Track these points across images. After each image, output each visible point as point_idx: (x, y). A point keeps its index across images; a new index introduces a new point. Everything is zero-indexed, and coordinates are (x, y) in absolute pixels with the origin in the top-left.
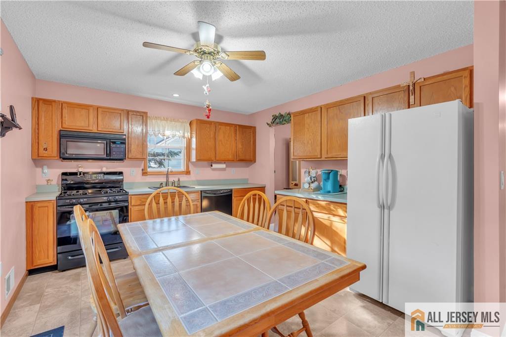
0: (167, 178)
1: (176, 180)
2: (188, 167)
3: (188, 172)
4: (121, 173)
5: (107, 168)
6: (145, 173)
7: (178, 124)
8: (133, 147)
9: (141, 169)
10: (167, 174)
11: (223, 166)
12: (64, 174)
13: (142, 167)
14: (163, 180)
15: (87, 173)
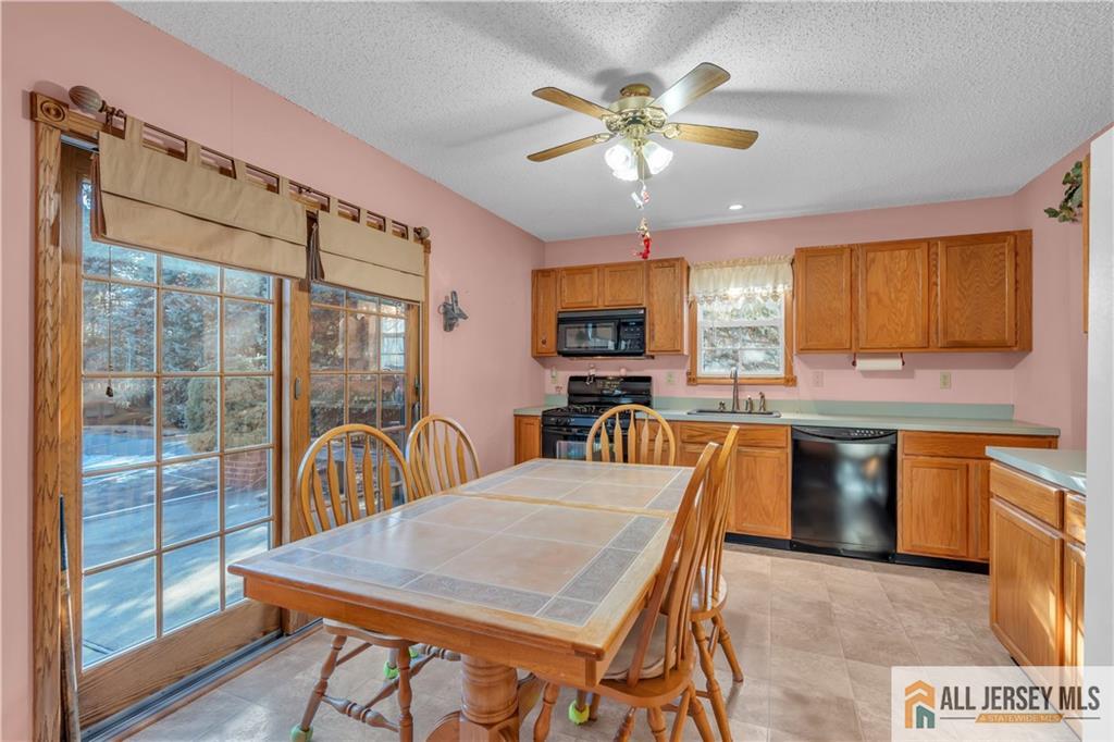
0: (736, 391)
1: (756, 397)
2: (789, 368)
3: (790, 381)
4: (648, 379)
5: (628, 370)
6: (692, 380)
7: (760, 269)
8: (657, 328)
9: (685, 371)
10: (737, 384)
11: (896, 364)
12: (573, 379)
13: (688, 368)
14: (727, 395)
15: (605, 378)
